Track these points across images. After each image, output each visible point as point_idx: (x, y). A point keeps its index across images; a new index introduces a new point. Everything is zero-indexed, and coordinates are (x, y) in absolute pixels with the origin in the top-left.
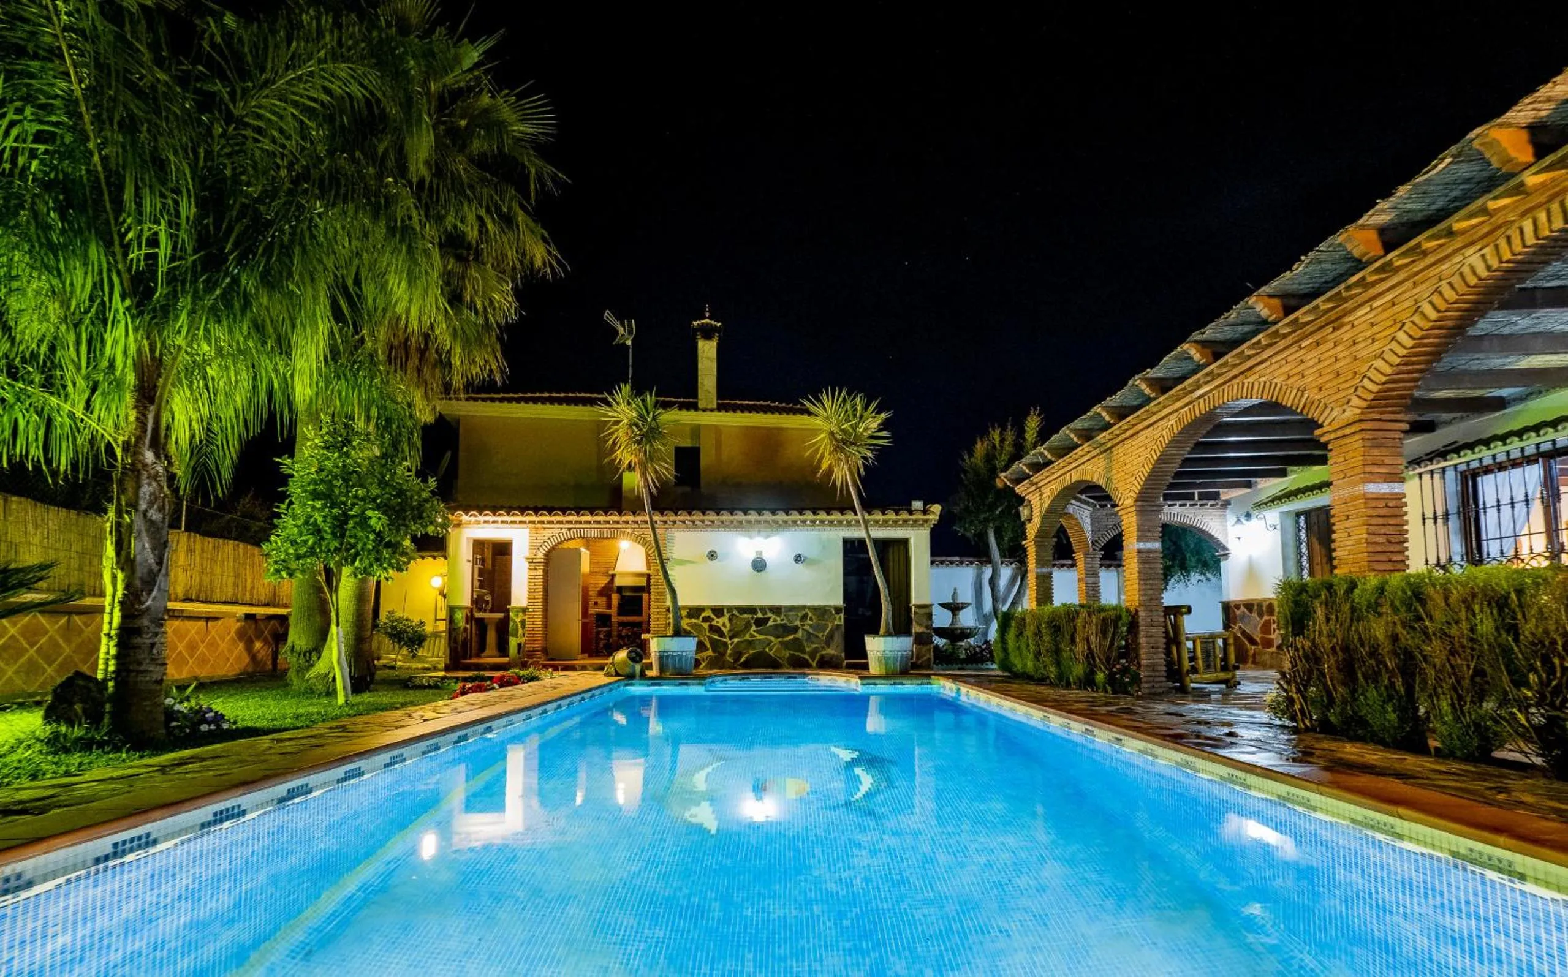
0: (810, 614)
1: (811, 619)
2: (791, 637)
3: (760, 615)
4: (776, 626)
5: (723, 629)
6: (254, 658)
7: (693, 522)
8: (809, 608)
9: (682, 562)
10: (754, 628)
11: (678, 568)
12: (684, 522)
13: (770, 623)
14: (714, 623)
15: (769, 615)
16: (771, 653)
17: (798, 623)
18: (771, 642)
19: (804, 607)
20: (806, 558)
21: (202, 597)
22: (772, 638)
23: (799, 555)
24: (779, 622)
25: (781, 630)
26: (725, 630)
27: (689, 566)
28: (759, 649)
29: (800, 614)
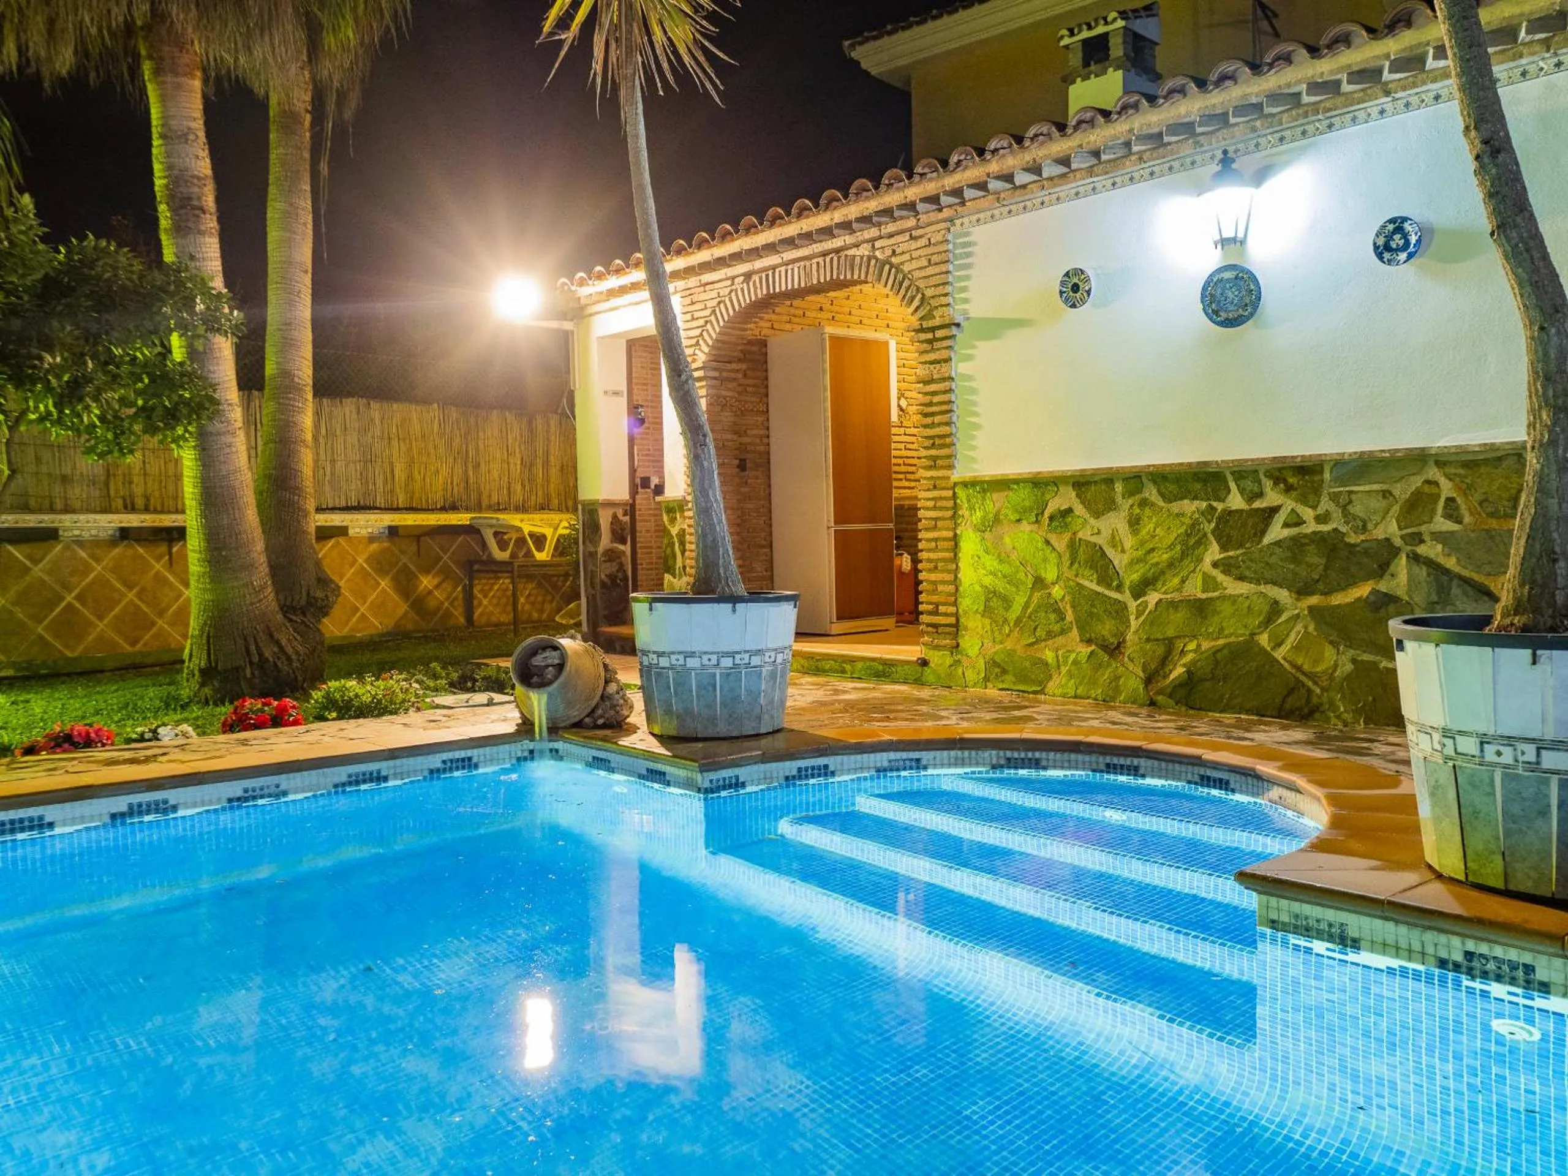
0: (1447, 489)
1: (1452, 511)
2: (1363, 590)
3: (1236, 501)
4: (1296, 546)
5: (1110, 552)
6: (418, 604)
7: (1008, 178)
8: (1442, 460)
9: (994, 328)
10: (1213, 552)
11: (984, 349)
12: (982, 186)
13: (1277, 532)
14: (1085, 534)
15: (1272, 497)
16: (1279, 654)
17: (1390, 529)
18: (1276, 608)
19: (1419, 458)
20: (1426, 233)
21: (380, 501)
22: (1283, 595)
23: (1398, 225)
24: (1311, 527)
25: (1315, 559)
26: (1119, 560)
27: (1013, 338)
28: (1235, 632)
29: (1403, 491)
